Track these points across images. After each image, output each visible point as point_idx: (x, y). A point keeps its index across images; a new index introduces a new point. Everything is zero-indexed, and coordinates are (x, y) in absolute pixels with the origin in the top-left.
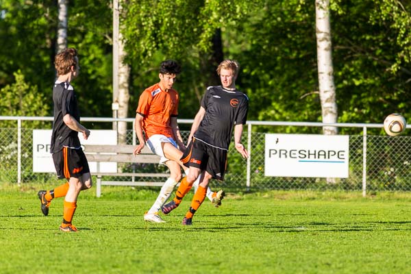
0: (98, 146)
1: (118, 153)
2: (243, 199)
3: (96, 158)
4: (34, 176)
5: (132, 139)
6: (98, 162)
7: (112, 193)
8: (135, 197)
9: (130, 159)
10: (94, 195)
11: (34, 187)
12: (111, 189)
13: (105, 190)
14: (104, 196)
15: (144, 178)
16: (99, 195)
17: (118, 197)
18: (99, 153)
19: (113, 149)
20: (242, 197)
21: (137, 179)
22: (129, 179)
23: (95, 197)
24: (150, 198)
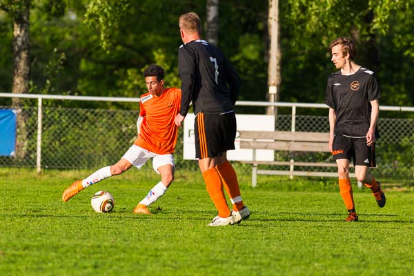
0: (254, 132)
1: (275, 140)
2: (410, 192)
3: (252, 144)
4: (184, 163)
5: (291, 125)
6: (254, 149)
7: (269, 183)
8: (293, 188)
9: (289, 147)
10: (249, 185)
11: (184, 175)
12: (268, 179)
13: (261, 179)
14: (260, 186)
15: (304, 167)
16: (254, 184)
17: (275, 187)
18: (255, 139)
19: (271, 136)
20: (408, 190)
21: (296, 168)
22: (287, 168)
23: (251, 187)
24: (310, 189)
